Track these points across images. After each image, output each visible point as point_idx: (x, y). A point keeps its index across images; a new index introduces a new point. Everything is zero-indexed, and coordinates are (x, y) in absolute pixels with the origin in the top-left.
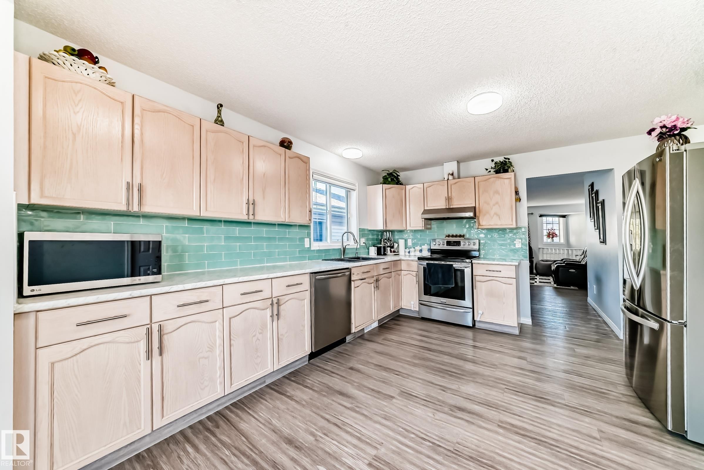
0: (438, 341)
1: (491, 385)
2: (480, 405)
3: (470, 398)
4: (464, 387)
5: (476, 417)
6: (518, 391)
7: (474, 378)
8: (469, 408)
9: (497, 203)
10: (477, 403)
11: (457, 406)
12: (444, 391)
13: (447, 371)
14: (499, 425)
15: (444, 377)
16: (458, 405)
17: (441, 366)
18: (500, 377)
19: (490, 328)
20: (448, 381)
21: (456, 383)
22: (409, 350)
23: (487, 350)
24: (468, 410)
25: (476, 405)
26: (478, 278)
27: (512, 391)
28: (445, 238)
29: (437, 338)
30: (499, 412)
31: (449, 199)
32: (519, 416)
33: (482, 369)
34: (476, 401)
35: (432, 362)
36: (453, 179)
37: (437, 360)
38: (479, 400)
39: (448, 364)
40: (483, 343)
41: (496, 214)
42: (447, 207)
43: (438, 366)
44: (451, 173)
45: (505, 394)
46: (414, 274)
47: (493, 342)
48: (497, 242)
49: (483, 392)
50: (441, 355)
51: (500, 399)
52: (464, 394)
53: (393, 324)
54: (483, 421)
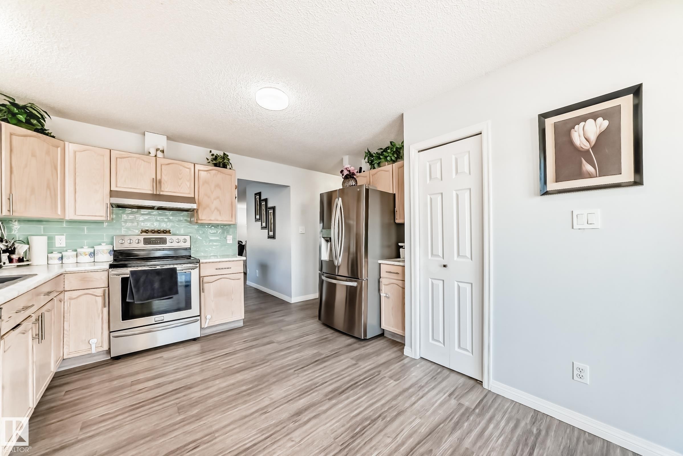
0: (182, 373)
1: (284, 376)
2: (301, 397)
3: (289, 399)
4: (272, 394)
5: (313, 408)
6: (301, 367)
7: (268, 381)
8: (301, 407)
9: (218, 198)
10: (298, 398)
11: (293, 414)
12: (265, 413)
13: (239, 393)
14: (329, 399)
15: (246, 401)
16: (292, 412)
17: (226, 394)
18: (280, 366)
19: (216, 331)
20: (254, 402)
21: (263, 397)
22: (161, 407)
23: (240, 351)
24: (302, 409)
25: (300, 399)
26: (206, 279)
27: (300, 370)
28: (141, 234)
29: (174, 369)
30: (316, 391)
31: (157, 182)
32: (326, 383)
33: (261, 370)
34: (296, 398)
35: (212, 397)
36: (163, 157)
37: (213, 392)
38: (296, 394)
39: (230, 387)
40: (228, 348)
41: (217, 209)
42: (155, 193)
43: (224, 396)
44: (161, 149)
45: (301, 375)
46: (100, 292)
47: (235, 342)
48: (209, 238)
49: (290, 386)
50: (210, 384)
51: (303, 382)
52: (281, 400)
53: (65, 395)
54: (320, 406)
